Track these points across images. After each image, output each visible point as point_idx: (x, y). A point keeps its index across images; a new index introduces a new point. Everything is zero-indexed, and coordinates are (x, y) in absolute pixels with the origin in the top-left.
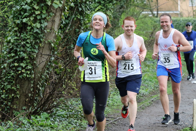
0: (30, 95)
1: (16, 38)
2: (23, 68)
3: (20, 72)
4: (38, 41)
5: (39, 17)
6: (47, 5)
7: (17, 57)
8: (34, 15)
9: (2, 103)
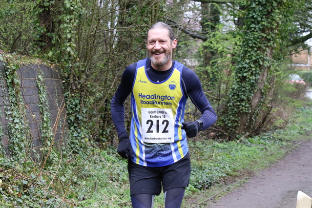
0: (247, 124)
1: (238, 86)
2: (243, 106)
3: (241, 109)
4: (253, 88)
5: (254, 72)
6: (260, 65)
7: (239, 99)
8: (251, 71)
9: (229, 129)
